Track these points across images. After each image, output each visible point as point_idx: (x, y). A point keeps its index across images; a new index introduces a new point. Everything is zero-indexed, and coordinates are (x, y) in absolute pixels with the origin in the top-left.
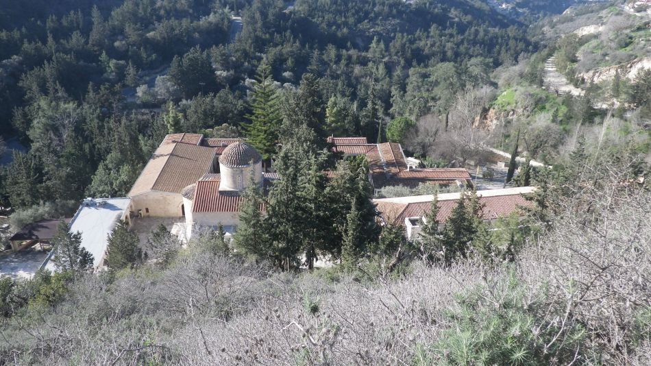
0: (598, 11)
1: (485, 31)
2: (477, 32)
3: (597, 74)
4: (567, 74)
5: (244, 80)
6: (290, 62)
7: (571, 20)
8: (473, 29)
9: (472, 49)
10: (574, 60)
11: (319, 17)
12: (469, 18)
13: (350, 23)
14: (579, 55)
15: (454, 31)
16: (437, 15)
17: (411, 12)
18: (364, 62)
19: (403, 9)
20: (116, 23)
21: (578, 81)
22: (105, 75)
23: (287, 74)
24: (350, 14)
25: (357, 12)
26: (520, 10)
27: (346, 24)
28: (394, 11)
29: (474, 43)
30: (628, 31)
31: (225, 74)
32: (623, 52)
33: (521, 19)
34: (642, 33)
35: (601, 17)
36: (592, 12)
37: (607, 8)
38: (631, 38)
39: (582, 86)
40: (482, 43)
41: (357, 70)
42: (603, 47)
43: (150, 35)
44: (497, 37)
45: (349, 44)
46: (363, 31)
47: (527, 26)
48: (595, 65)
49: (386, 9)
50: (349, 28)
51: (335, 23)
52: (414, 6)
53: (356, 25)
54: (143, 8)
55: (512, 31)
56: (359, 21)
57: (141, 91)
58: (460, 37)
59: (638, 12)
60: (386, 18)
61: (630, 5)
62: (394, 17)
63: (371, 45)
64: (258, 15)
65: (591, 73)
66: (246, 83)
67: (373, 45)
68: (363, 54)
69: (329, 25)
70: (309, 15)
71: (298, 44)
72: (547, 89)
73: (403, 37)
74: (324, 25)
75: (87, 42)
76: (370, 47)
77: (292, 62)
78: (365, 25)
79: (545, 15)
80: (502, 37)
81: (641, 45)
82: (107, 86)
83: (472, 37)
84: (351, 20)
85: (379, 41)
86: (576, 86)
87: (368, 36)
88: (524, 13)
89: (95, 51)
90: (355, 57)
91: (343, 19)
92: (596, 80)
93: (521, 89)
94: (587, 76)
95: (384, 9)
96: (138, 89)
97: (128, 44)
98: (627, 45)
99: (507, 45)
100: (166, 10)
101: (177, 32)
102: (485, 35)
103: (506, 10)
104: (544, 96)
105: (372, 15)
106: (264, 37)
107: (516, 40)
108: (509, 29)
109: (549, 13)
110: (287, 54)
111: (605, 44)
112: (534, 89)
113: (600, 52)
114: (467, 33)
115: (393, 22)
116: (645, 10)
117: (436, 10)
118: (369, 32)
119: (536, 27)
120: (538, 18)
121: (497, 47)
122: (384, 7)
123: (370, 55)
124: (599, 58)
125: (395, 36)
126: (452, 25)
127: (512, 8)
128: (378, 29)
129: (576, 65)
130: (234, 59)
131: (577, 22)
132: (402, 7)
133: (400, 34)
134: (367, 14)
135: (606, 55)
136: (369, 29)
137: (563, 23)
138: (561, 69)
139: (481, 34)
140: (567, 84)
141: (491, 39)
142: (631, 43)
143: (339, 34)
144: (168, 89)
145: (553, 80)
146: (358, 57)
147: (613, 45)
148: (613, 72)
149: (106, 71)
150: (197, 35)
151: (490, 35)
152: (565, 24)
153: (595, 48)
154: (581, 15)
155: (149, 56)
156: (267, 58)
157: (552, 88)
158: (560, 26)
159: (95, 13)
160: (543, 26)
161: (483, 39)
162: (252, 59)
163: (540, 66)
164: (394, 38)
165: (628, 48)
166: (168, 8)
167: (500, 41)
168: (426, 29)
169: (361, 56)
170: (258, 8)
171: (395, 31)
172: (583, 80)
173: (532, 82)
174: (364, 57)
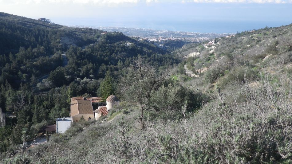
0: (195, 47)
1: (157, 55)
2: (155, 56)
3: (202, 70)
4: (192, 70)
5: (76, 79)
6: (91, 71)
7: (187, 50)
8: (153, 55)
9: (154, 62)
10: (193, 66)
11: (96, 53)
12: (151, 51)
13: (108, 55)
14: (195, 64)
15: (146, 56)
16: (139, 50)
17: (129, 49)
18: (117, 70)
19: (126, 49)
20: (19, 59)
21: (196, 72)
22: (22, 80)
23: (91, 76)
24: (107, 51)
25: (110, 51)
26: (167, 47)
27: (106, 55)
28: (123, 50)
29: (155, 60)
30: (208, 56)
31: (68, 77)
32: (207, 63)
33: (168, 50)
34: (212, 56)
35: (197, 49)
36: (193, 47)
37: (198, 46)
38: (209, 58)
39: (198, 74)
40: (157, 60)
41: (115, 72)
42: (202, 61)
43: (35, 63)
44: (162, 58)
45: (109, 63)
46: (114, 58)
47: (171, 53)
48: (200, 67)
49: (120, 49)
50: (108, 57)
51: (102, 55)
52: (130, 47)
53: (110, 56)
54: (28, 52)
55: (167, 55)
56: (111, 54)
57: (38, 85)
58: (149, 58)
59: (209, 47)
60: (121, 52)
61: (206, 45)
62: (124, 52)
63: (118, 63)
64: (73, 54)
65: (200, 70)
66: (77, 80)
67: (119, 63)
68: (116, 67)
69: (101, 56)
70: (92, 52)
71: (91, 64)
72: (187, 75)
73: (129, 59)
74: (99, 56)
75: (10, 67)
76: (118, 64)
77: (92, 71)
78: (113, 55)
79: (176, 48)
80: (164, 58)
81: (213, 60)
82: (27, 84)
83: (153, 58)
84: (108, 54)
85: (120, 61)
86: (196, 74)
87: (116, 60)
88: (168, 47)
89: (14, 71)
90: (113, 68)
91: (105, 53)
92: (202, 72)
93: (179, 76)
94: (199, 71)
95: (119, 49)
96: (37, 84)
97: (27, 67)
98: (209, 60)
99: (166, 60)
100: (37, 53)
101: (45, 62)
102: (158, 57)
103: (161, 47)
104: (186, 77)
105: (115, 51)
106: (78, 62)
107: (169, 58)
108: (166, 54)
109: (177, 47)
110: (89, 68)
111: (202, 60)
112: (183, 76)
113: (201, 63)
114: (151, 57)
115: (124, 54)
116: (211, 47)
117: (139, 49)
118: (116, 58)
119: (174, 53)
120: (174, 49)
121: (163, 61)
122: (119, 48)
123: (118, 67)
124: (201, 65)
125: (125, 59)
126: (145, 54)
127: (164, 46)
128: (119, 57)
129: (194, 67)
130: (71, 71)
131: (189, 51)
132: (126, 48)
133: (127, 58)
134: (113, 51)
135: (203, 64)
136: (116, 57)
137: (184, 51)
138: (189, 69)
139: (156, 57)
140: (193, 73)
141: (160, 58)
142: (210, 59)
143: (105, 59)
144: (49, 84)
145: (188, 72)
146: (114, 68)
147: (205, 60)
148: (206, 69)
149: (22, 79)
150: (52, 62)
151: (160, 57)
152: (185, 52)
153: (199, 61)
154: (190, 48)
155: (36, 71)
156: (83, 70)
157: (189, 75)
158: (183, 53)
159: (11, 55)
160: (177, 52)
161: (157, 59)
162: (77, 71)
163: (183, 68)
164: (125, 60)
165: (209, 61)
166: (37, 52)
167: (163, 59)
168: (136, 56)
169: (115, 67)
170: (72, 50)
171: (125, 57)
172: (198, 72)
173: (182, 73)
174: (117, 68)
